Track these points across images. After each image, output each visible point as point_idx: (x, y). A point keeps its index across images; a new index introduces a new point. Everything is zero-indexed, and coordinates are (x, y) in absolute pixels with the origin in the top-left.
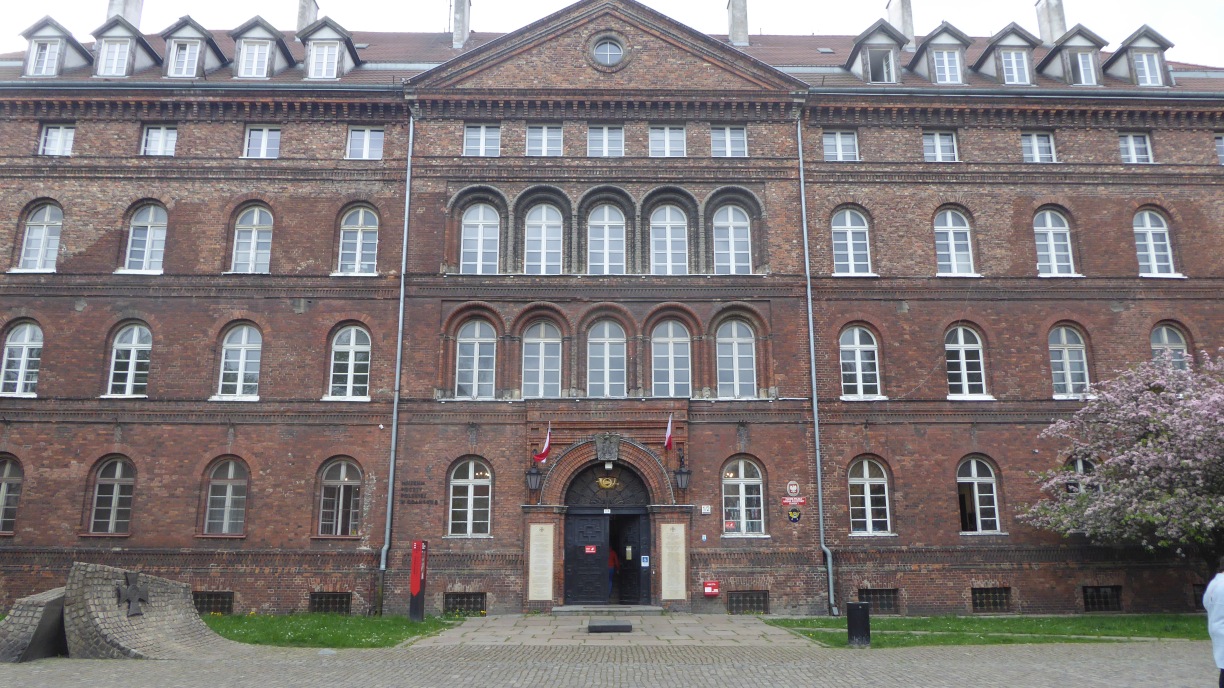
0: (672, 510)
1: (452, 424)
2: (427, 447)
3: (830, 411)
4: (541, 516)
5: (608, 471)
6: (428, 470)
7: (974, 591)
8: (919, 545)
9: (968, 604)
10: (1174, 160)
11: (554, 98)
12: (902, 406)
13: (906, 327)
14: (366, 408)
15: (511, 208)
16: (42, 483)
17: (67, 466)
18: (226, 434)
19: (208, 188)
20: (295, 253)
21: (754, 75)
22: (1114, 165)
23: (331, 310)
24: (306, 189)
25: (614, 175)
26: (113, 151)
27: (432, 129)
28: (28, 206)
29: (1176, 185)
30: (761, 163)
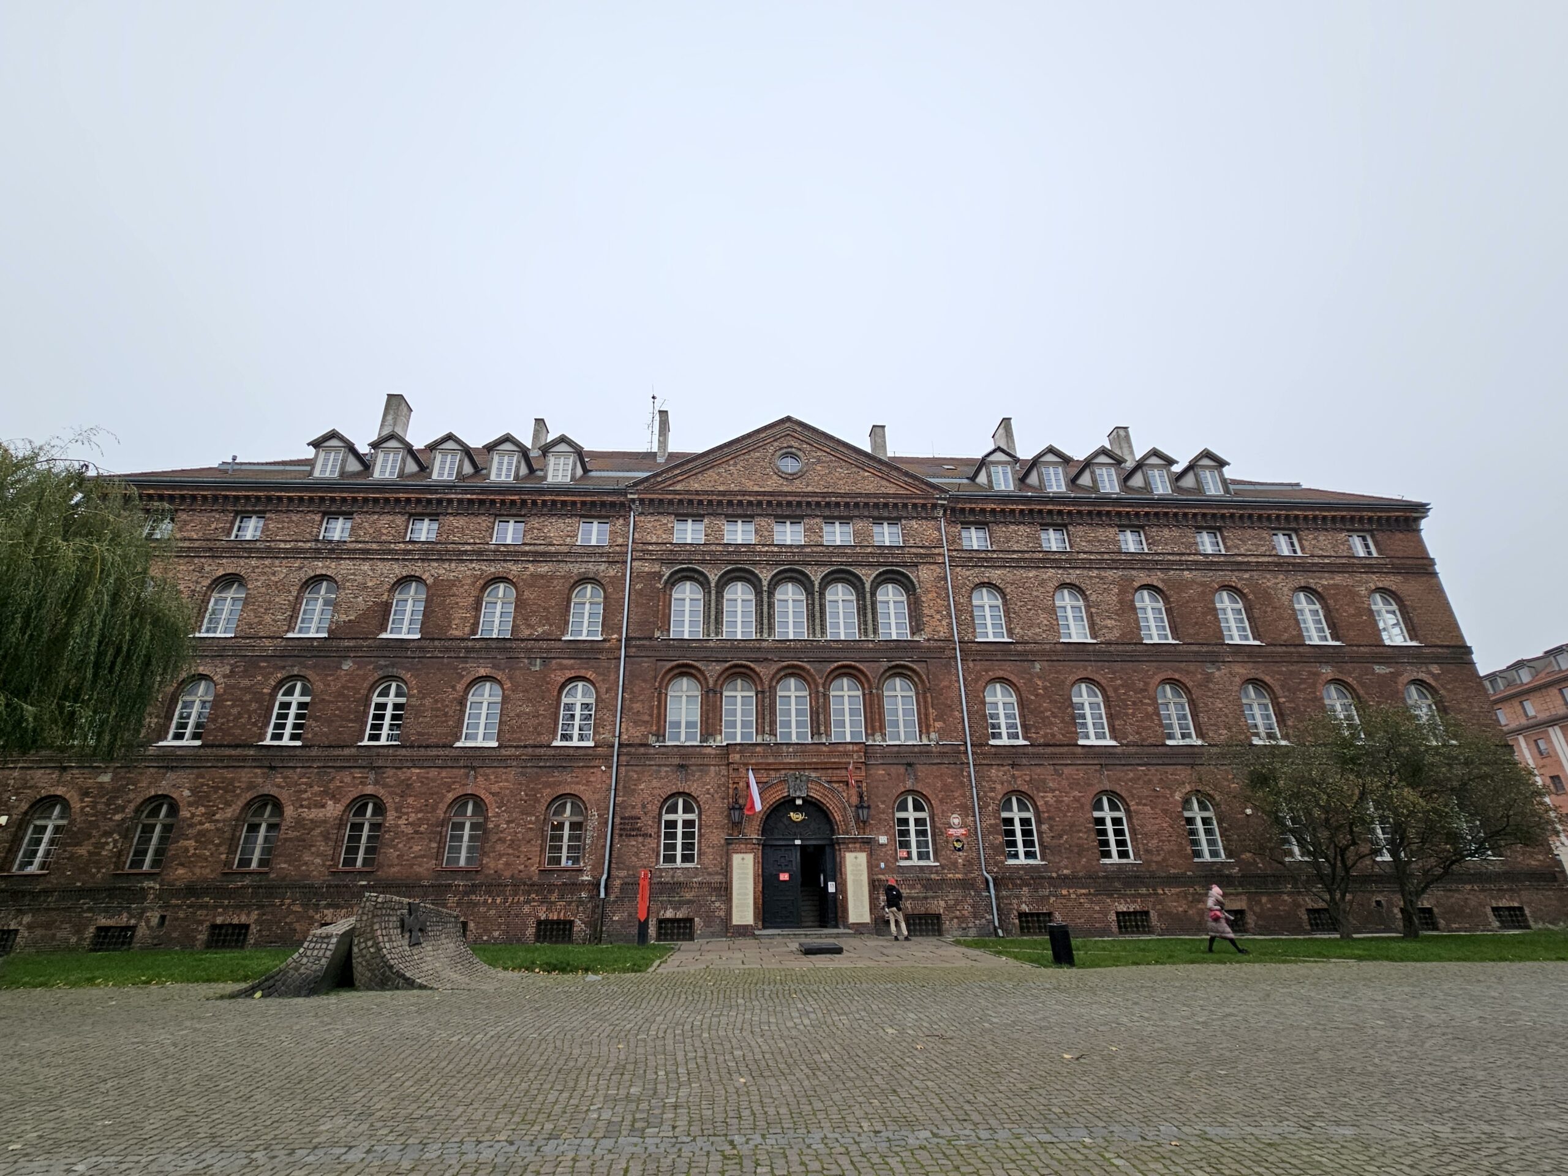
0: (855, 840)
1: (665, 765)
2: (642, 787)
3: (982, 753)
4: (743, 846)
5: (799, 806)
6: (644, 806)
7: (1118, 914)
8: (1066, 872)
9: (1114, 927)
10: (1242, 551)
11: (747, 498)
12: (1041, 750)
13: (1039, 683)
14: (590, 752)
15: (713, 585)
16: (299, 822)
17: (323, 806)
18: (467, 776)
19: (462, 567)
20: (533, 620)
21: (906, 483)
22: (1194, 554)
23: (563, 668)
24: (544, 569)
25: (796, 558)
26: (384, 537)
27: (648, 521)
28: (307, 581)
29: (1246, 571)
30: (913, 550)
